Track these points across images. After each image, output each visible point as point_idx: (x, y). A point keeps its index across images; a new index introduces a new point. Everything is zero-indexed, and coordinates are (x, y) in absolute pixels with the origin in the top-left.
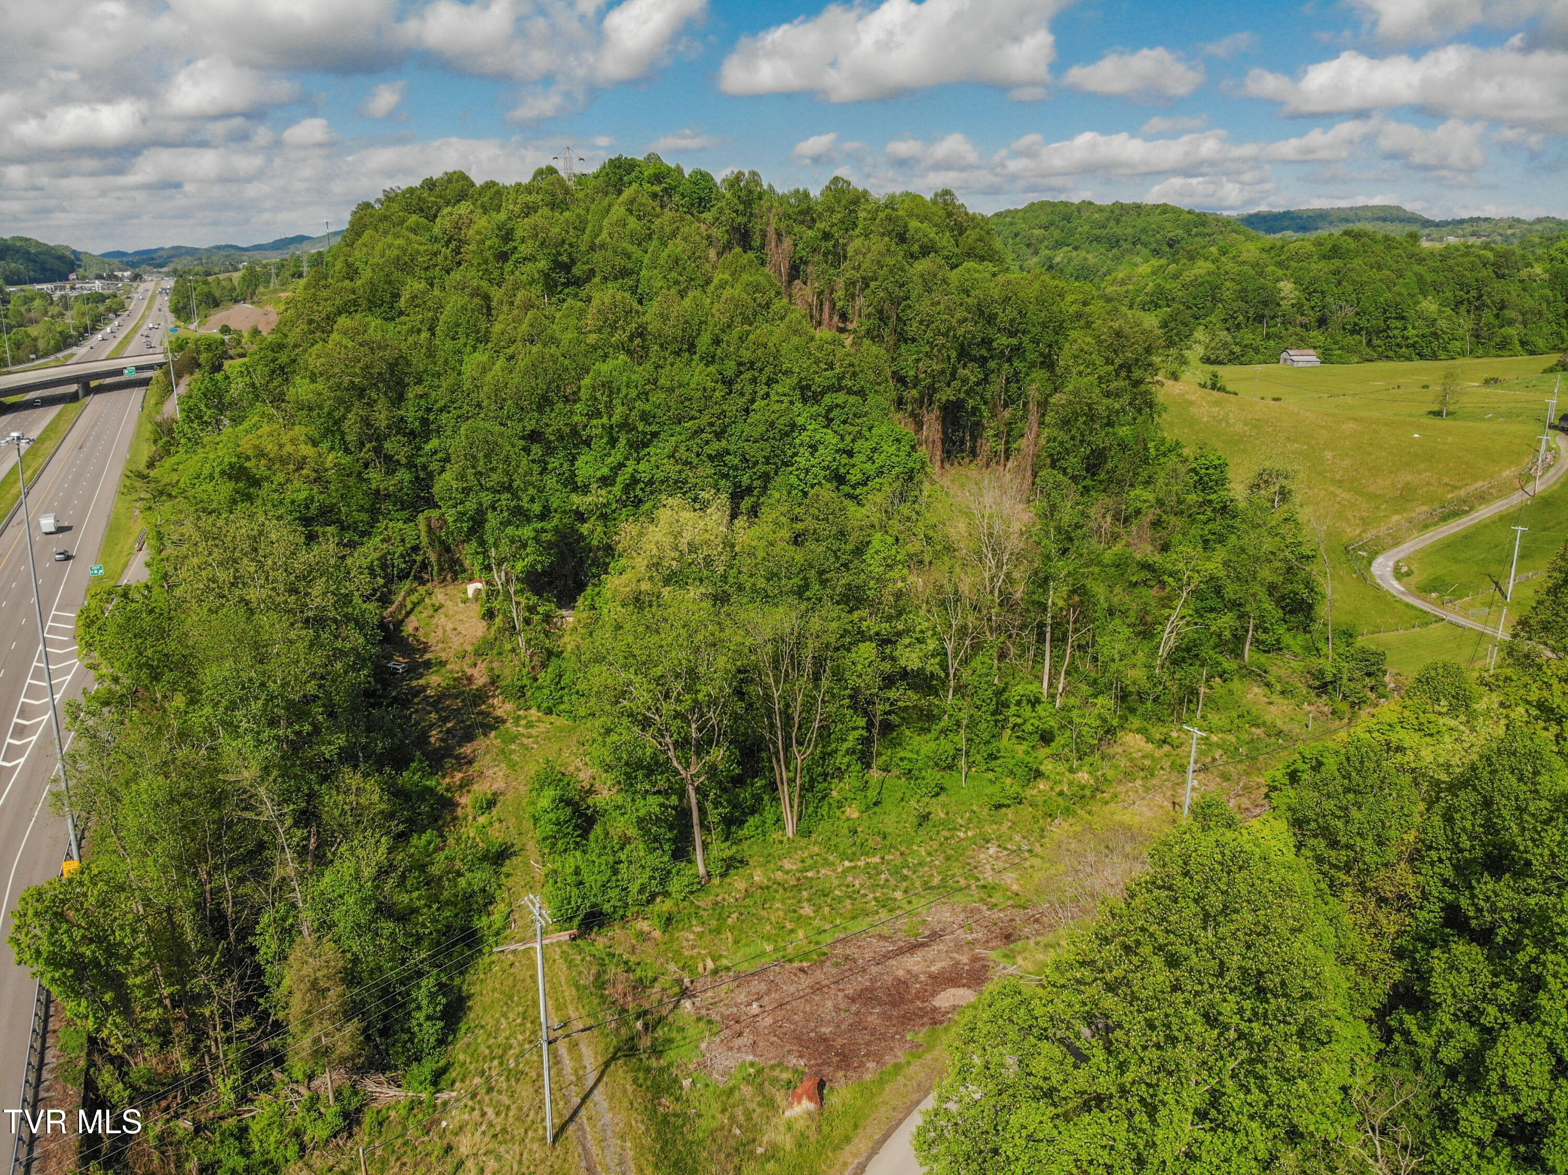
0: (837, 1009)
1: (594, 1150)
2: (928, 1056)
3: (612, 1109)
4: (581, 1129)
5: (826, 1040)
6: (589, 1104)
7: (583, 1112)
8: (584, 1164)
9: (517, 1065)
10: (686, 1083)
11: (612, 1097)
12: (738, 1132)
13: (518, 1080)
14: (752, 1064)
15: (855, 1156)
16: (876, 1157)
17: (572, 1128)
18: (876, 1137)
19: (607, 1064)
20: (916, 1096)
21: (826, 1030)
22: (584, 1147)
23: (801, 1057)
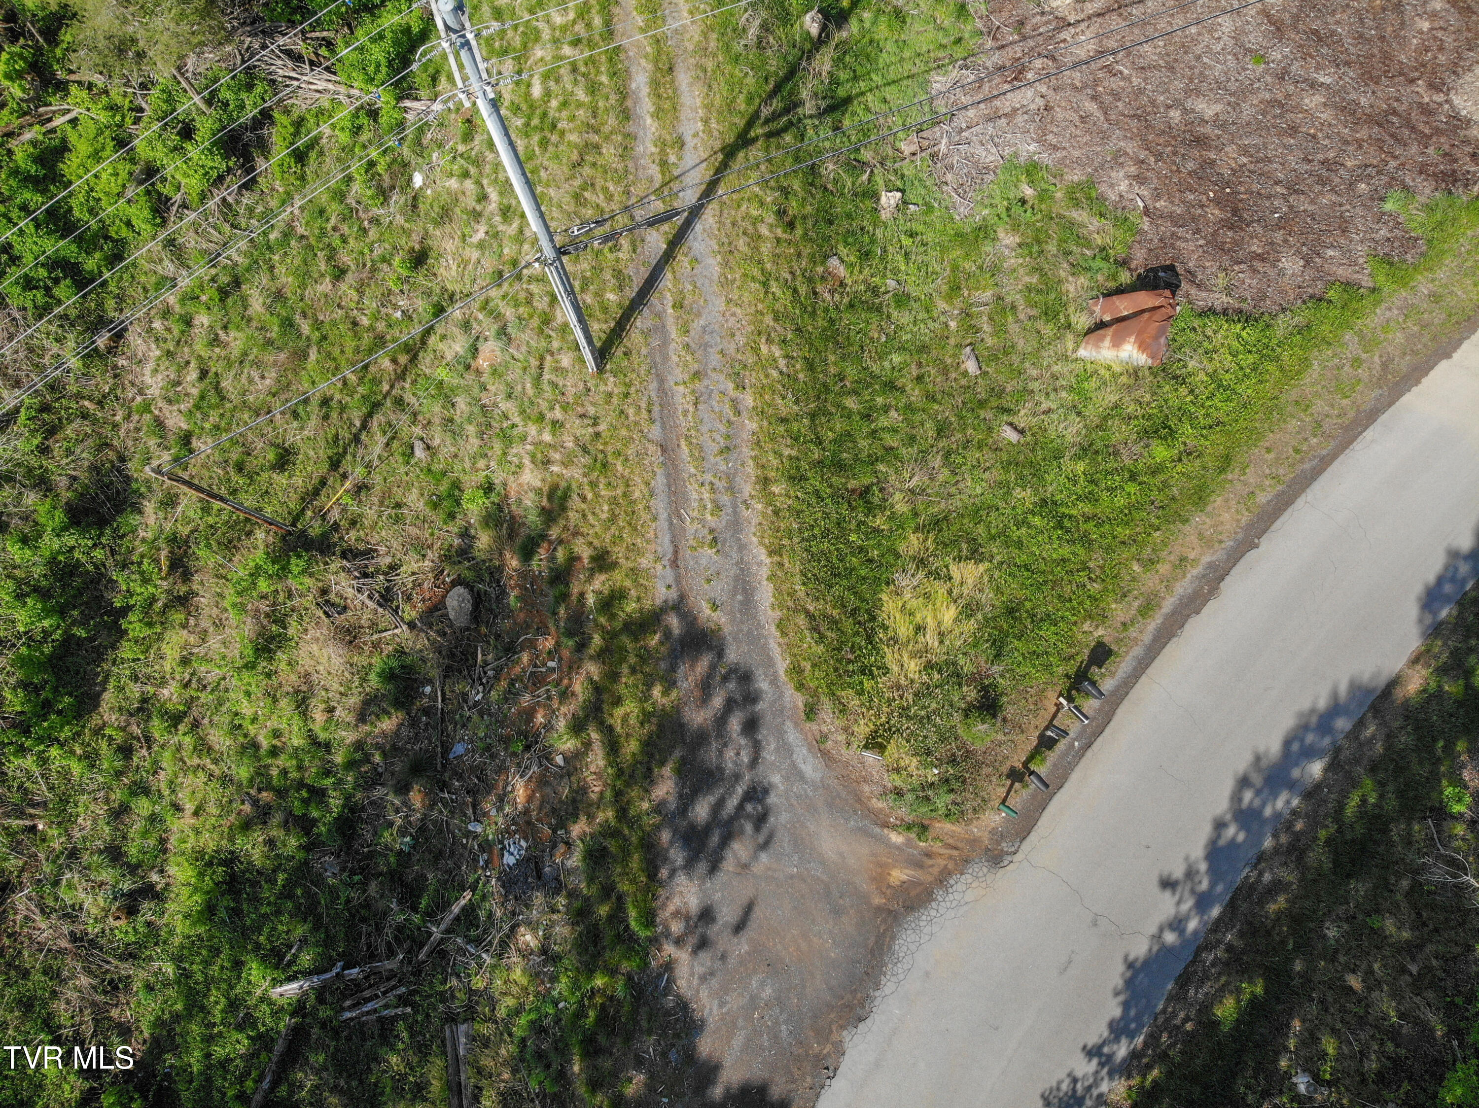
0: (1243, 51)
1: (681, 396)
2: (1423, 284)
3: (725, 283)
4: (660, 329)
5: (1200, 141)
6: (682, 261)
7: (667, 281)
8: (655, 431)
9: (547, 94)
10: (889, 200)
11: (728, 251)
12: (971, 366)
13: (544, 143)
14: (1032, 170)
15: (1207, 542)
16: (1252, 555)
17: (642, 322)
18: (1262, 498)
19: (729, 152)
20: (1369, 397)
21: (1206, 108)
22: (662, 390)
23: (1140, 179)
